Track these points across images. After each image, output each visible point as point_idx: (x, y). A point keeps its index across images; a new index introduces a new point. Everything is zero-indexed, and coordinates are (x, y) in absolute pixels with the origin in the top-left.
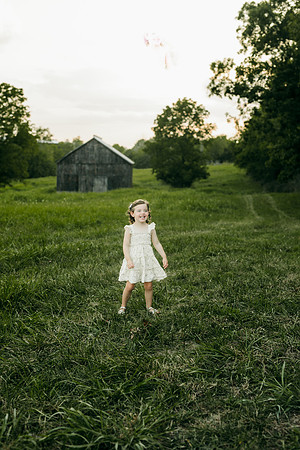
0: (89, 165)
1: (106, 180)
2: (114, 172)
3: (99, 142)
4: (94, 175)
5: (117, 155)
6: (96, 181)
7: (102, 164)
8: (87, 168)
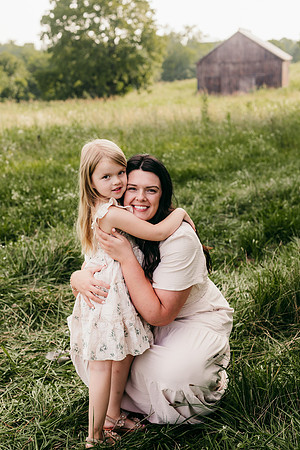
0: (234, 64)
1: (254, 81)
2: (263, 71)
3: (244, 36)
4: (239, 75)
5: (266, 51)
6: (242, 84)
7: (249, 62)
8: (231, 68)
